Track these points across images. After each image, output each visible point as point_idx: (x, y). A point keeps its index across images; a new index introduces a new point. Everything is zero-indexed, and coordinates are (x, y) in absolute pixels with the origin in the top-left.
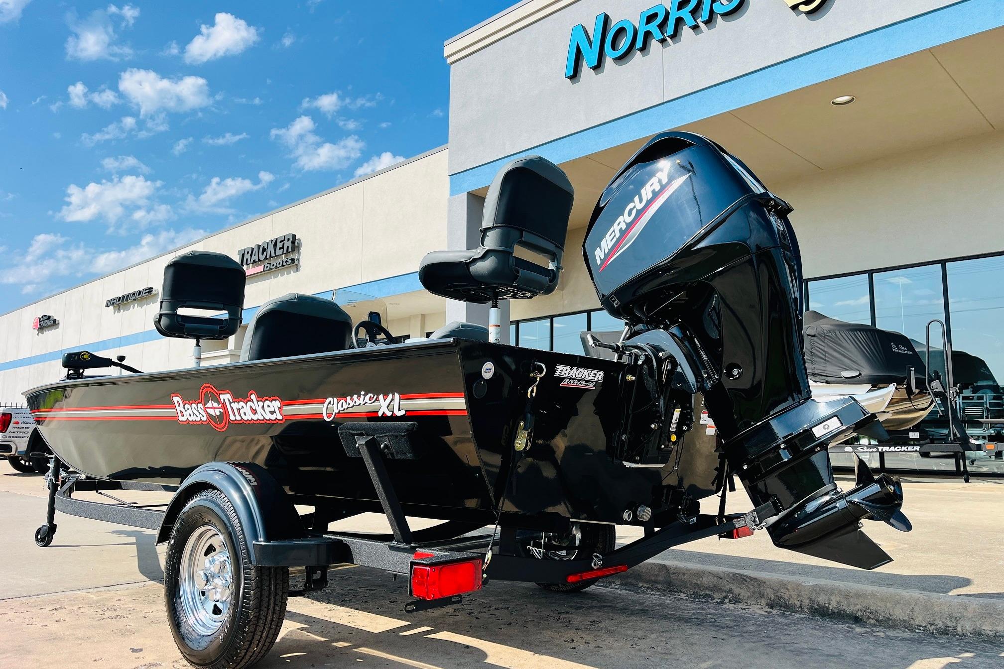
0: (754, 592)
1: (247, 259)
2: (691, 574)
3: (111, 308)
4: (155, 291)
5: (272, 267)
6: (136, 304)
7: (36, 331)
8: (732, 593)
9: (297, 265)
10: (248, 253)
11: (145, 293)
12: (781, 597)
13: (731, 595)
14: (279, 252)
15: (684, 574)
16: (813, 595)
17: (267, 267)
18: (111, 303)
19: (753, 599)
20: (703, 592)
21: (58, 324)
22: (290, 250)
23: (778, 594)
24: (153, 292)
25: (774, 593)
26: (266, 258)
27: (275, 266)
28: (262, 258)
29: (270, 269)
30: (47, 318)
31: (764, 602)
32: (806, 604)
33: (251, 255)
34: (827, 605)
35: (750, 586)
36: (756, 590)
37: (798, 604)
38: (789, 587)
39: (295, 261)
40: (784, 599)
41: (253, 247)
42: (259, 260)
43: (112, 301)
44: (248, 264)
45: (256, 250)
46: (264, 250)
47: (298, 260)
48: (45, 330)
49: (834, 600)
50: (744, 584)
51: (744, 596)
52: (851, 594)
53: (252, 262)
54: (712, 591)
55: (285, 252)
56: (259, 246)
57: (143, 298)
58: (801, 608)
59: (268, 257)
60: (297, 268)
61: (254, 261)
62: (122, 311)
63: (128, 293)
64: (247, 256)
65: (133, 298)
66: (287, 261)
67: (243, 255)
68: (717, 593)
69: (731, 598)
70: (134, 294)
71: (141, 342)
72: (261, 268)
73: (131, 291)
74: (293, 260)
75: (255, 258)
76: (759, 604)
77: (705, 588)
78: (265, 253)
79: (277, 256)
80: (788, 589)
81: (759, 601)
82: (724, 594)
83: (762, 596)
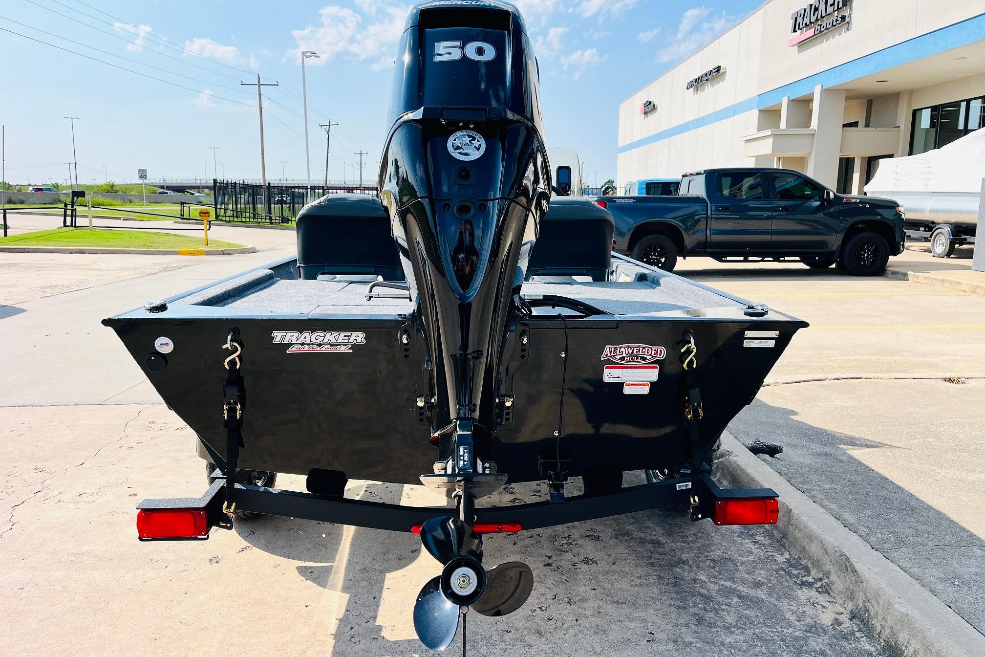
0: (848, 589)
1: (799, 23)
2: (805, 534)
3: (692, 89)
4: (723, 69)
5: (822, 30)
6: (709, 85)
7: (643, 116)
8: (828, 578)
9: (848, 23)
10: (801, 15)
11: (714, 72)
12: (868, 611)
13: (826, 580)
14: (830, 10)
15: (800, 530)
16: (898, 627)
17: (818, 30)
18: (690, 86)
19: (843, 596)
20: (805, 562)
21: (657, 108)
22: (840, 6)
23: (868, 604)
24: (722, 71)
25: (864, 602)
26: (817, 20)
27: (825, 27)
28: (813, 19)
29: (821, 32)
30: (648, 103)
31: (850, 606)
32: (886, 633)
33: (803, 18)
34: (903, 648)
35: (848, 579)
36: (851, 588)
37: (879, 628)
38: (880, 602)
39: (846, 18)
40: (870, 614)
41: (805, 8)
42: (811, 23)
43: (691, 84)
44: (801, 29)
45: (808, 11)
46: (816, 9)
47: (850, 16)
48: (649, 114)
49: (912, 645)
50: (844, 572)
51: (837, 588)
52: (933, 649)
53: (804, 26)
54: (813, 564)
55: (836, 9)
56: (811, 5)
57: (714, 78)
58: (879, 636)
59: (819, 17)
60: (849, 26)
61: (806, 25)
62: (699, 91)
63: (702, 74)
64: (800, 20)
65: (706, 78)
66: (837, 20)
67: (796, 18)
68: (815, 570)
69: (825, 584)
70: (706, 75)
71: (712, 123)
72: (811, 32)
73: (704, 72)
74: (843, 18)
75: (807, 20)
76: (845, 606)
77: (810, 558)
78: (816, 13)
79: (828, 15)
80: (879, 604)
81: (847, 603)
82: (821, 575)
83: (852, 597)
